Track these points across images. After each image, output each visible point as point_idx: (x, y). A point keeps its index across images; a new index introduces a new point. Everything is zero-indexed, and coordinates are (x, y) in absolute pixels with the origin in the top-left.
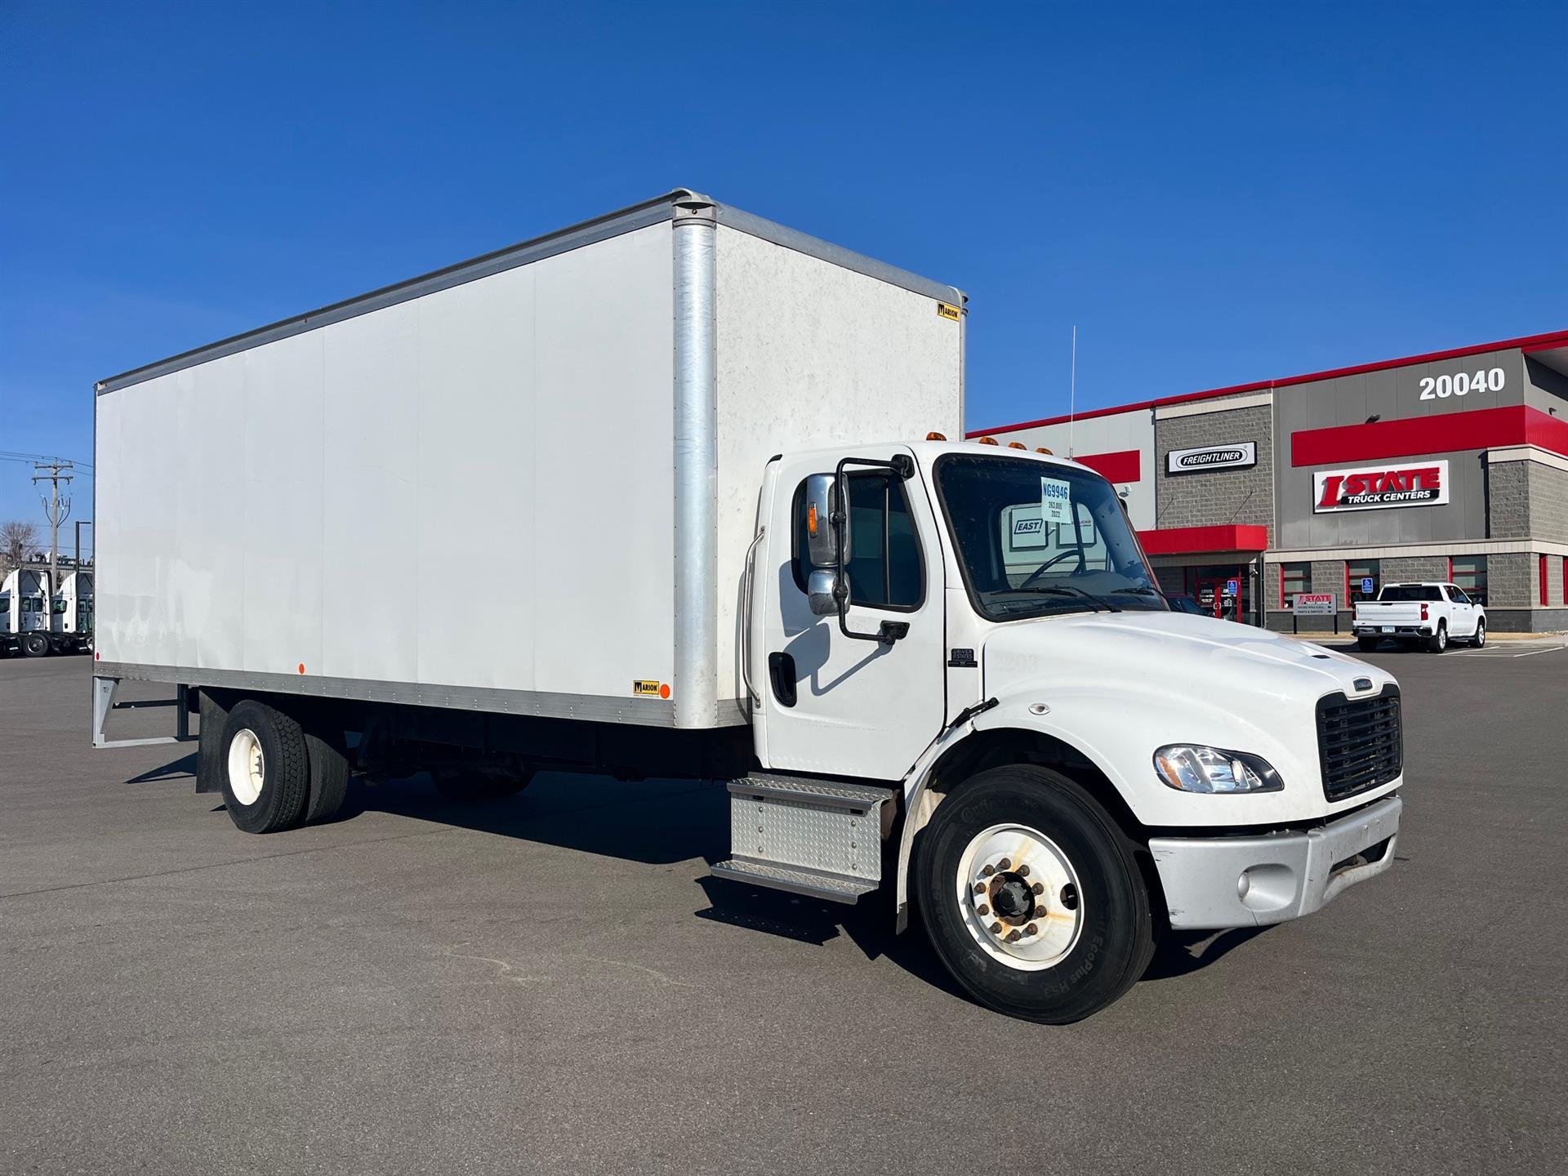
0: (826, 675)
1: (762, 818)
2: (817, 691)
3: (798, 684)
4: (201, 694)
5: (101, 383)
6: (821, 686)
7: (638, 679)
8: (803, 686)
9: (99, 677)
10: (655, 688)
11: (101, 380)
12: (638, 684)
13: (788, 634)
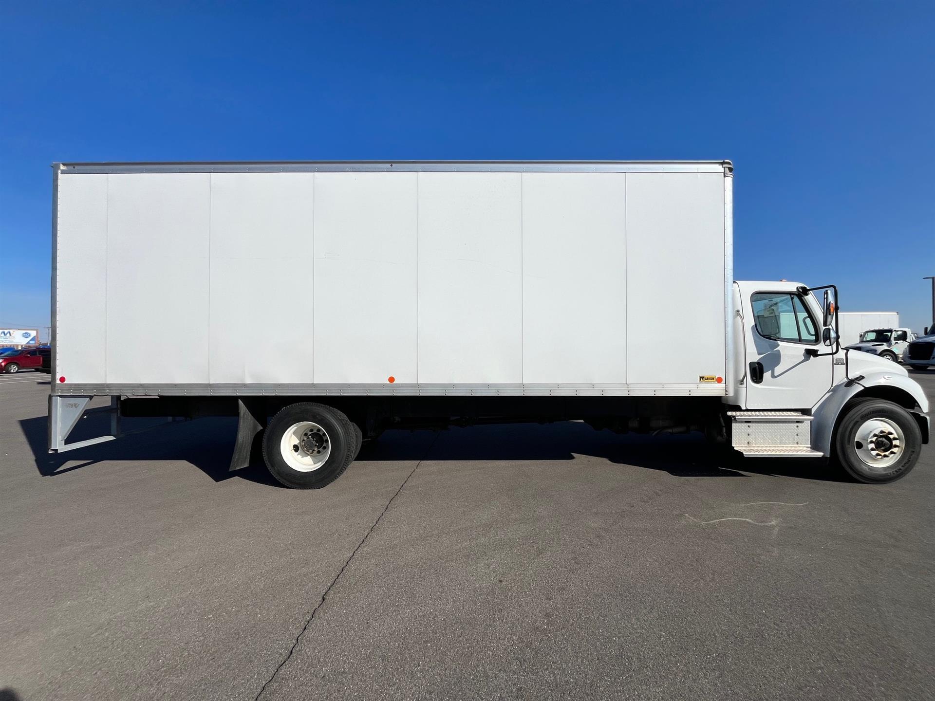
0: (778, 370)
1: (750, 430)
2: (773, 376)
3: (764, 374)
4: (240, 402)
5: (64, 165)
6: (776, 375)
7: (702, 375)
8: (767, 375)
9: (60, 396)
10: (713, 379)
11: (64, 162)
12: (702, 378)
13: (759, 354)
